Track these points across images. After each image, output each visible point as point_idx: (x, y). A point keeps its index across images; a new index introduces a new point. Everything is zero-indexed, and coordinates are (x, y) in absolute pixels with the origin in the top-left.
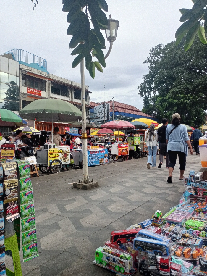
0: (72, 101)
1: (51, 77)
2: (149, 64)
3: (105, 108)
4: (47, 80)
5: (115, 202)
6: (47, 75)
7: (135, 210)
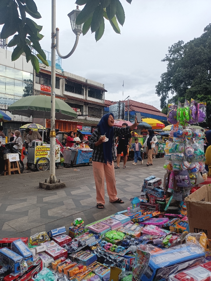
0: (86, 100)
1: (66, 75)
2: (167, 62)
3: (119, 107)
4: (61, 77)
5: (64, 204)
6: (61, 72)
7: (73, 215)
